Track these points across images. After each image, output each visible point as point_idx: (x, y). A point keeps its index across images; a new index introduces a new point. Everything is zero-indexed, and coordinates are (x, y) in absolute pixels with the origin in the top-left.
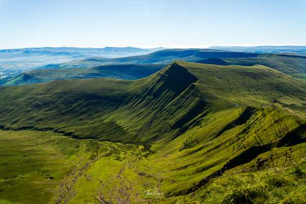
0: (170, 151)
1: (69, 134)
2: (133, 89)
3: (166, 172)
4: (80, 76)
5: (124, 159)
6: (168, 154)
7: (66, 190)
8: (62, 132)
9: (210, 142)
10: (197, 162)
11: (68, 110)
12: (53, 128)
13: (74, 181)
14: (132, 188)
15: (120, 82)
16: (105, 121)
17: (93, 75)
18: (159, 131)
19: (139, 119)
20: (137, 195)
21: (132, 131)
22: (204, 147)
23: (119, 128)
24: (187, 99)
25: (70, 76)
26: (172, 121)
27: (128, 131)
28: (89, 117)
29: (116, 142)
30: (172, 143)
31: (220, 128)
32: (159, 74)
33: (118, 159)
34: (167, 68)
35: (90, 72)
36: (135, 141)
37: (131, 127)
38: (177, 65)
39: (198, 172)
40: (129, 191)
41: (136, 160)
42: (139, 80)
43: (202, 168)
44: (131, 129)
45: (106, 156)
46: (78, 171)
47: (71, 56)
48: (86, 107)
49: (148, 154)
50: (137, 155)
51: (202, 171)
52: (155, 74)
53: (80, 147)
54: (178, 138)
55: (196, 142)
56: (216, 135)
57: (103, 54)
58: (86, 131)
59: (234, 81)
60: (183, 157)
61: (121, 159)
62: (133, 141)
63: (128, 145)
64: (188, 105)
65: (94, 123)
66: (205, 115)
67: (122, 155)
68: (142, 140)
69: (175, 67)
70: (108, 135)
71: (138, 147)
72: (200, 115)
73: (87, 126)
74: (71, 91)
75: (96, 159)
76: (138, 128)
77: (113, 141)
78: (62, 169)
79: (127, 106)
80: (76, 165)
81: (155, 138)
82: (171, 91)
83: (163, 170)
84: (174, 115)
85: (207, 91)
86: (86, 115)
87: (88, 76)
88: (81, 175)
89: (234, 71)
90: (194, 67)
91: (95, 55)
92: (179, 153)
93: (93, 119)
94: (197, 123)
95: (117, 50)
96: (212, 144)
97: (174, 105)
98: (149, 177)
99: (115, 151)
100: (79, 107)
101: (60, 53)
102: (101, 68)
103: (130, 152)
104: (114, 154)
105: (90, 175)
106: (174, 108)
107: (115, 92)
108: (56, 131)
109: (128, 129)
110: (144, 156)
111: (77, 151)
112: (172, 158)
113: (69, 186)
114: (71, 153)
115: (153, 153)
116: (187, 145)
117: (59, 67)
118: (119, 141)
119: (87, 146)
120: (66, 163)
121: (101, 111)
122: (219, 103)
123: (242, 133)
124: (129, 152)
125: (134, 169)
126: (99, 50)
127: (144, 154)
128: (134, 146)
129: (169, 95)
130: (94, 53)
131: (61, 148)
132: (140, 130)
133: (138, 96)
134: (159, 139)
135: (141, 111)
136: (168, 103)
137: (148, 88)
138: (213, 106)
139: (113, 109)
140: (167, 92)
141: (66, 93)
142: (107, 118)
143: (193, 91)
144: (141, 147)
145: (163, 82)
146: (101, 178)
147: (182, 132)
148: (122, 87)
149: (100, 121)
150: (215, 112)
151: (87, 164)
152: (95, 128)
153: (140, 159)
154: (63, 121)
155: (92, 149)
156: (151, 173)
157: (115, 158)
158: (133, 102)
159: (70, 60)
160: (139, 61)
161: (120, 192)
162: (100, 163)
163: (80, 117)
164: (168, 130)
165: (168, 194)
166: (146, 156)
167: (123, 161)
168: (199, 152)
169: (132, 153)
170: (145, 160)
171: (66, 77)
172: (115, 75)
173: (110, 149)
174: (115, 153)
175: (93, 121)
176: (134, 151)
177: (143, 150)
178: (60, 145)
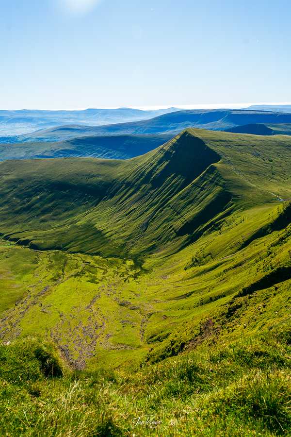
0: (171, 269)
1: (25, 243)
2: (122, 174)
3: (159, 302)
4: (46, 154)
5: (101, 281)
6: (169, 273)
7: (9, 327)
8: (15, 240)
9: (230, 258)
10: (205, 288)
11: (25, 206)
12: (3, 234)
13: (23, 313)
14: (105, 326)
15: (103, 163)
16: (79, 223)
17: (65, 152)
18: (158, 238)
19: (130, 219)
20: (108, 336)
21: (118, 238)
22: (221, 264)
23: (99, 233)
24: (202, 189)
25: (31, 154)
26: (178, 224)
27: (112, 238)
28: (55, 217)
29: (92, 255)
30: (176, 257)
31: (247, 235)
32: (162, 149)
33: (93, 281)
34: (174, 141)
35: (61, 149)
36: (122, 254)
37: (116, 232)
38: (190, 134)
39: (202, 304)
40: (99, 331)
41: (119, 283)
42: (132, 159)
43: (208, 298)
44: (116, 236)
45: (76, 276)
46: (32, 298)
47: (35, 124)
48: (52, 201)
49: (138, 274)
50: (122, 275)
51: (207, 302)
52: (156, 150)
53: (39, 263)
54: (186, 249)
55: (209, 257)
56: (240, 246)
57: (82, 120)
58: (50, 239)
59: (279, 159)
60: (189, 279)
61: (97, 281)
62: (119, 254)
63: (110, 259)
64: (204, 199)
65: (62, 226)
66: (229, 214)
67: (99, 275)
68: (132, 252)
69: (186, 138)
70: (82, 245)
71: (125, 263)
72: (221, 214)
73: (51, 231)
74: (30, 178)
75: (61, 280)
76: (127, 233)
77: (87, 254)
78: (8, 295)
79: (112, 200)
80: (31, 289)
81: (152, 249)
82: (179, 176)
83: (156, 299)
84: (182, 214)
85: (234, 177)
86: (51, 214)
87: (58, 154)
88: (35, 304)
89: (281, 144)
90: (218, 138)
91: (70, 122)
92: (183, 273)
93: (60, 219)
94: (216, 227)
95: (105, 112)
96: (232, 260)
97: (182, 199)
98: (134, 309)
99: (91, 269)
100: (41, 202)
101: (18, 120)
102: (78, 141)
103: (112, 269)
104: (87, 274)
105: (48, 305)
106: (183, 203)
107: (95, 179)
108: (6, 238)
109: (111, 235)
110: (132, 276)
111: (35, 269)
112: (173, 280)
113: (13, 321)
114: (25, 271)
115: (146, 271)
116: (196, 261)
117: (16, 141)
118: (97, 254)
119: (49, 261)
120: (15, 287)
121: (73, 208)
122: (250, 196)
123: (277, 244)
124: (111, 271)
125: (114, 297)
126: (78, 113)
127: (132, 273)
128: (120, 261)
129: (176, 182)
130: (70, 118)
131: (10, 263)
132: (130, 237)
133: (129, 185)
134: (157, 251)
135: (132, 208)
136: (173, 195)
137: (145, 171)
138: (242, 200)
139: (90, 204)
140: (173, 178)
141: (21, 181)
142: (82, 219)
143: (213, 176)
144: (130, 263)
145: (167, 163)
146: (63, 309)
147: (193, 240)
148: (105, 170)
149: (71, 223)
150: (244, 210)
151: (46, 289)
152: (63, 234)
153: (125, 281)
154: (17, 223)
155: (56, 265)
156: (138, 302)
157: (88, 279)
158: (122, 194)
159: (34, 130)
160: (137, 131)
161: (84, 332)
162: (65, 287)
163: (43, 217)
164: (172, 237)
165: (151, 338)
166: (135, 277)
167: (99, 285)
168: (212, 272)
169: (114, 271)
170: (132, 283)
171: (25, 156)
172: (99, 152)
173: (83, 265)
174: (90, 272)
175: (62, 223)
176: (118, 268)
177: (132, 268)
178: (11, 258)
